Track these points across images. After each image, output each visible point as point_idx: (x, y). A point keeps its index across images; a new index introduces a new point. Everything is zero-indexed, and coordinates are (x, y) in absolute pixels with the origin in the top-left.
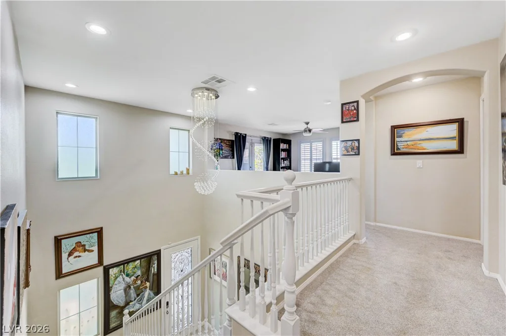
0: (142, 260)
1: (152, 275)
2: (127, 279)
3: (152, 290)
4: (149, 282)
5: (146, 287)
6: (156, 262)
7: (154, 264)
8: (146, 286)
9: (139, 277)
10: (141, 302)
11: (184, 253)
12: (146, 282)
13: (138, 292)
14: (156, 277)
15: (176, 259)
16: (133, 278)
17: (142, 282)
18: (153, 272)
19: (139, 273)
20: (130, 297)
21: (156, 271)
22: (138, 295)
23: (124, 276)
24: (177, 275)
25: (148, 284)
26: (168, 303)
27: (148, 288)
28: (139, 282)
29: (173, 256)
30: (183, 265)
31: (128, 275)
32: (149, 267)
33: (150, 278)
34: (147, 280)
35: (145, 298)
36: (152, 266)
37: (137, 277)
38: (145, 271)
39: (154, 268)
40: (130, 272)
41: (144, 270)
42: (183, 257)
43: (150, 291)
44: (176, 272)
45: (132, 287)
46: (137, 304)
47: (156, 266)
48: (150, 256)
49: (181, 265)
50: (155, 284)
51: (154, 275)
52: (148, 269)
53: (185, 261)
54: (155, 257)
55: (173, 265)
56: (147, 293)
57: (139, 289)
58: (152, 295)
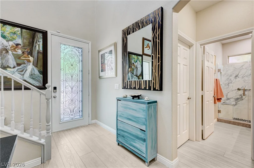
0: (24, 30)
1: (36, 52)
2: (4, 41)
3: (37, 67)
4: (33, 57)
6: (41, 40)
7: (39, 42)
8: (29, 60)
9: (20, 46)
10: (23, 73)
11: (74, 50)
12: (29, 56)
13: (19, 62)
14: (41, 56)
15: (66, 51)
16: (11, 43)
17: (23, 53)
18: (37, 49)
21: (41, 49)
22: (19, 65)
24: (67, 68)
25: (31, 59)
26: (55, 88)
27: (31, 63)
28: (20, 52)
30: (73, 60)
31: (3, 37)
32: (33, 42)
33: (33, 53)
34: (31, 53)
35: (27, 72)
36: (36, 43)
37: (17, 45)
38: (27, 43)
39: (39, 45)
40: (6, 34)
41: (26, 41)
42: (73, 53)
43: (33, 66)
44: (65, 63)
45: (10, 52)
46: (17, 73)
47: (41, 44)
48: (33, 31)
49: (71, 60)
50: (41, 63)
51: (38, 52)
52: (32, 43)
53: (76, 57)
54: (40, 35)
55: (62, 55)
56: (30, 67)
57: (19, 58)
58: (36, 72)
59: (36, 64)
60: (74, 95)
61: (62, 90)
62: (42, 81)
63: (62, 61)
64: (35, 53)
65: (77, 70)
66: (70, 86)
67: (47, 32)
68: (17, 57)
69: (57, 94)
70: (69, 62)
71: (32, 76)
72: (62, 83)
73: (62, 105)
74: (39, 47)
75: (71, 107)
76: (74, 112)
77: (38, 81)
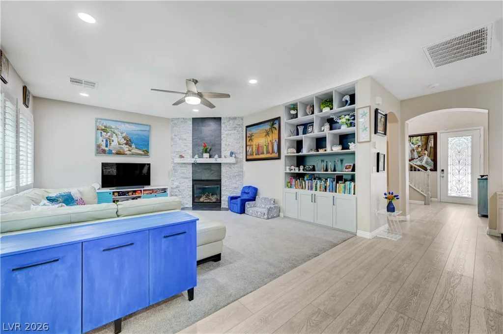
0: (422, 137)
2: (412, 146)
4: (428, 151)
5: (425, 154)
6: (433, 140)
10: (421, 161)
11: (461, 139)
13: (420, 155)
14: (432, 149)
15: (453, 142)
16: (416, 146)
17: (422, 150)
18: (430, 145)
19: (420, 144)
20: (414, 156)
21: (433, 145)
22: (419, 157)
23: (411, 144)
24: (454, 154)
25: (426, 152)
26: (443, 170)
27: (426, 155)
28: (420, 149)
29: (450, 139)
30: (460, 148)
31: (413, 143)
34: (426, 149)
35: (424, 160)
36: (429, 142)
37: (419, 146)
39: (431, 143)
40: (414, 142)
41: (424, 143)
42: (460, 142)
44: (452, 151)
45: (415, 151)
46: (418, 162)
47: (432, 142)
48: (427, 136)
49: (458, 148)
50: (432, 154)
51: (431, 147)
52: (427, 143)
53: (463, 145)
54: (432, 137)
55: (449, 146)
56: (426, 158)
57: (420, 153)
58: (429, 160)
59: (429, 156)
60: (461, 177)
61: (449, 171)
62: (433, 165)
63: (449, 150)
64: (429, 149)
65: (464, 156)
66: (457, 169)
67: (436, 133)
68: (419, 153)
69: (445, 175)
70: (456, 150)
71: (427, 163)
72: (449, 167)
73: (449, 184)
74: (431, 144)
75: (458, 186)
76: (462, 190)
77: (430, 166)
